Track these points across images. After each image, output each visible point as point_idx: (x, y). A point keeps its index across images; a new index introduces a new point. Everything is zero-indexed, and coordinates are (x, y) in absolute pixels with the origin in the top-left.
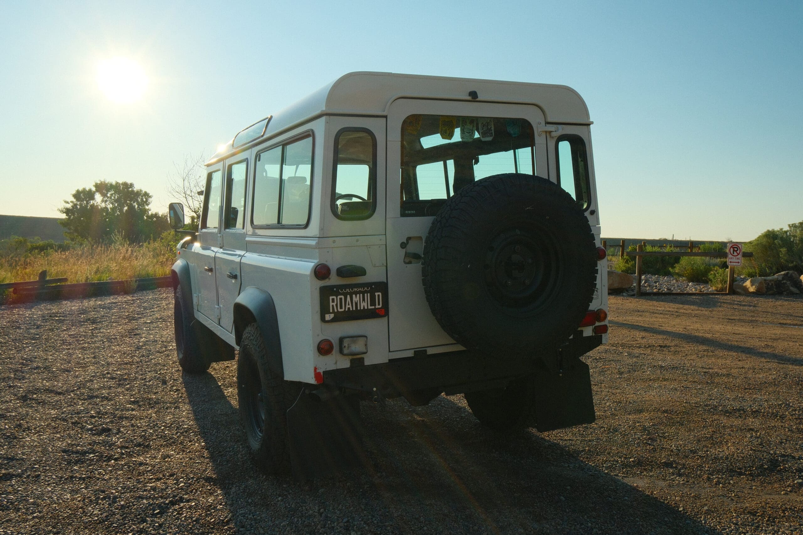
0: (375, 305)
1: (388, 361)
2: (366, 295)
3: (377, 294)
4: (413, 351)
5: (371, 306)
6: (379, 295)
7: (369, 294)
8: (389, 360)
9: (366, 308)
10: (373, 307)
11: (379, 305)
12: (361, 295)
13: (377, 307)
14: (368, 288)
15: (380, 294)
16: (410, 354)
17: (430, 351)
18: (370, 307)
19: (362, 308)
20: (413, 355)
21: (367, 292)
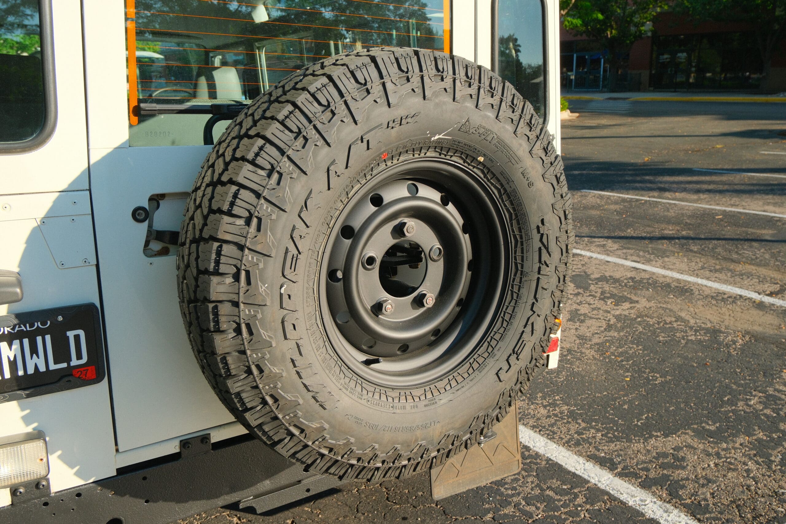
0: (69, 360)
1: (115, 474)
2: (39, 339)
3: (71, 334)
4: (177, 443)
5: (56, 363)
6: (77, 337)
7: (48, 338)
8: (118, 470)
9: (42, 368)
10: (64, 365)
11: (79, 357)
12: (26, 341)
13: (74, 362)
14: (44, 324)
15: (81, 333)
16: (173, 448)
17: (216, 437)
18: (53, 367)
19: (31, 371)
20: (177, 450)
21: (42, 333)
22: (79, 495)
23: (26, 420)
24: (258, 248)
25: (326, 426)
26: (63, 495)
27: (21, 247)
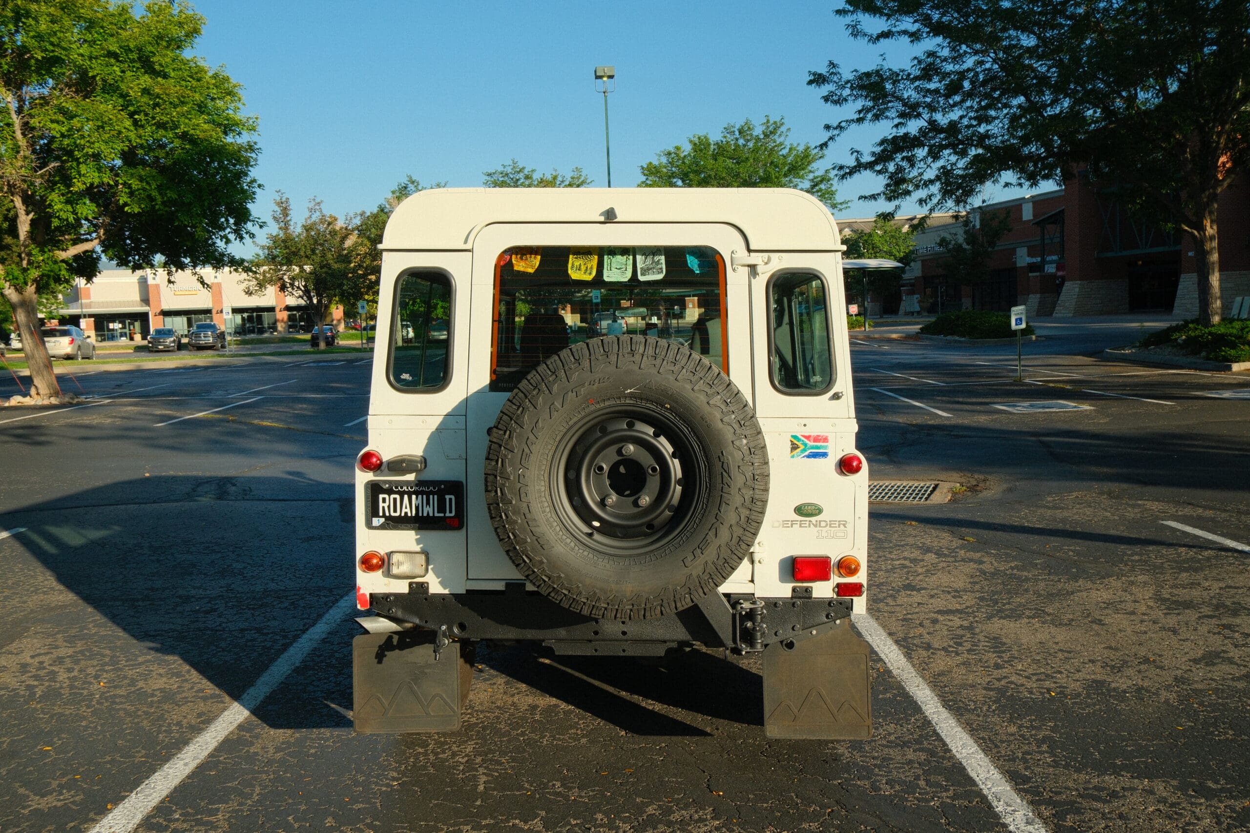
0: (445, 513)
1: (464, 592)
2: (431, 497)
3: (447, 497)
4: (503, 583)
5: (438, 512)
6: (450, 500)
7: (436, 497)
8: (467, 591)
9: (431, 514)
10: (442, 515)
11: (451, 512)
12: (425, 496)
13: (448, 514)
14: (435, 488)
15: (453, 497)
16: (500, 586)
18: (436, 515)
19: (425, 514)
20: (503, 589)
21: (433, 493)
22: (443, 599)
23: (418, 542)
24: (508, 447)
25: (545, 561)
26: (435, 595)
27: (425, 442)
